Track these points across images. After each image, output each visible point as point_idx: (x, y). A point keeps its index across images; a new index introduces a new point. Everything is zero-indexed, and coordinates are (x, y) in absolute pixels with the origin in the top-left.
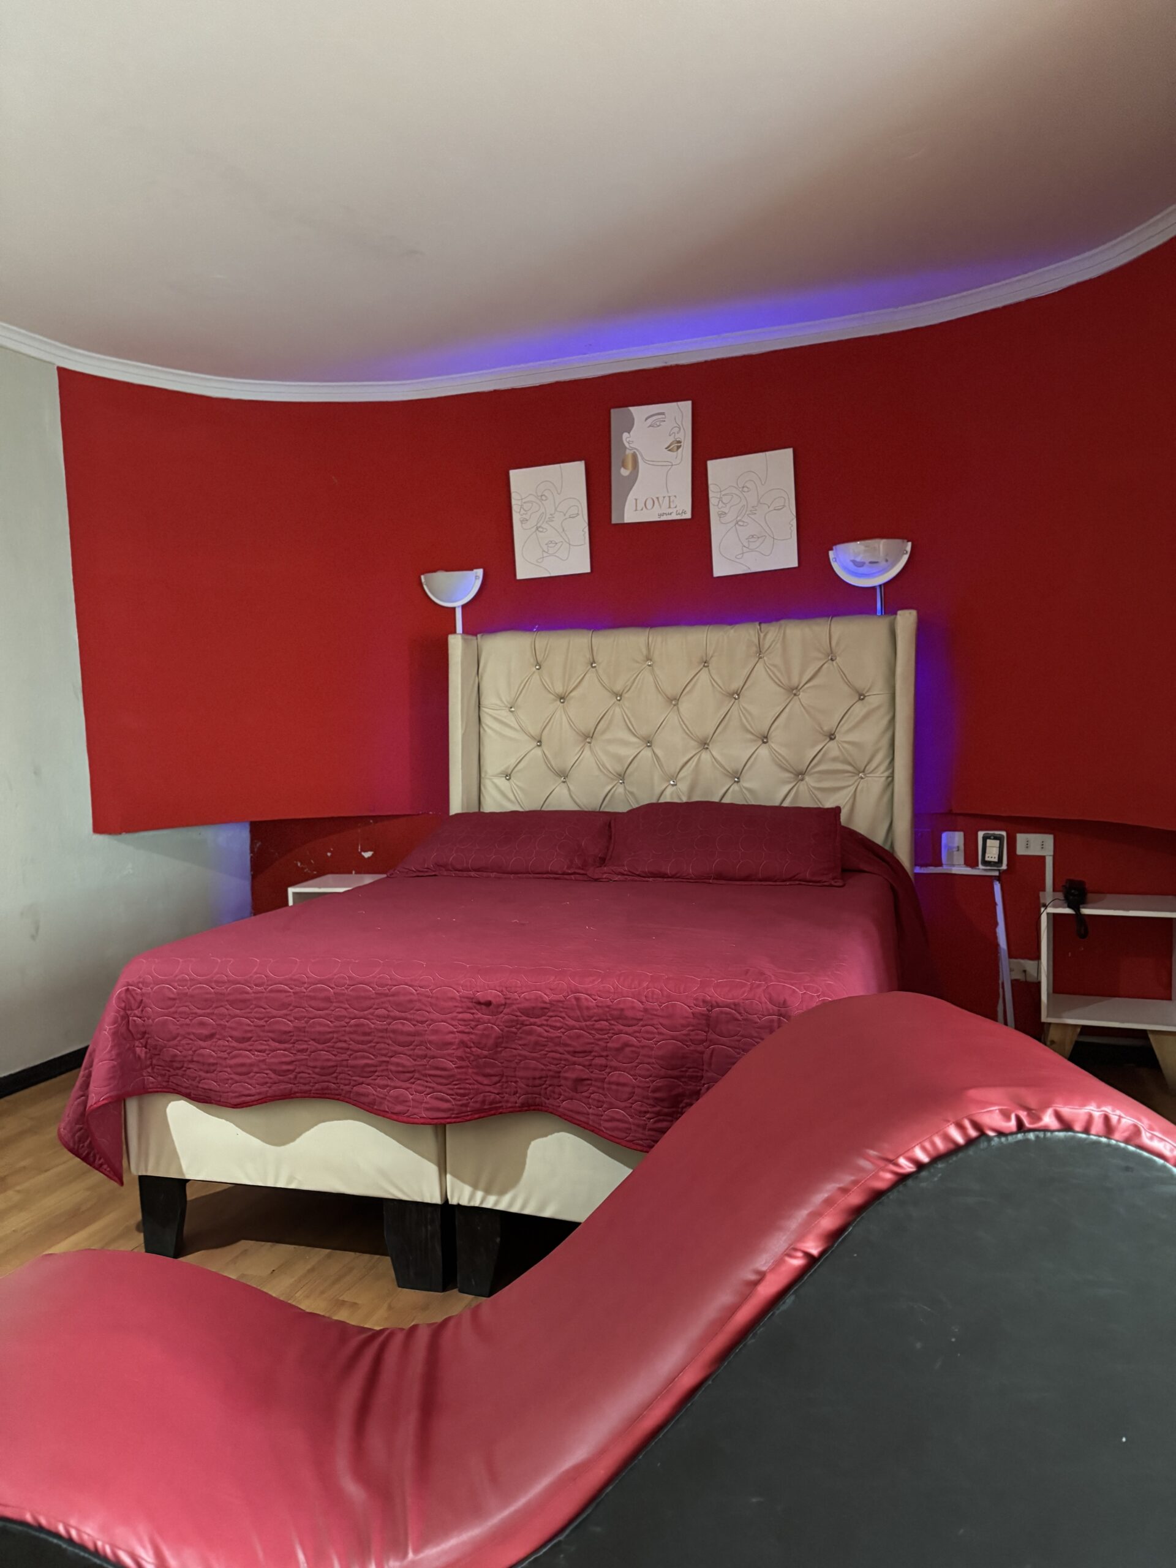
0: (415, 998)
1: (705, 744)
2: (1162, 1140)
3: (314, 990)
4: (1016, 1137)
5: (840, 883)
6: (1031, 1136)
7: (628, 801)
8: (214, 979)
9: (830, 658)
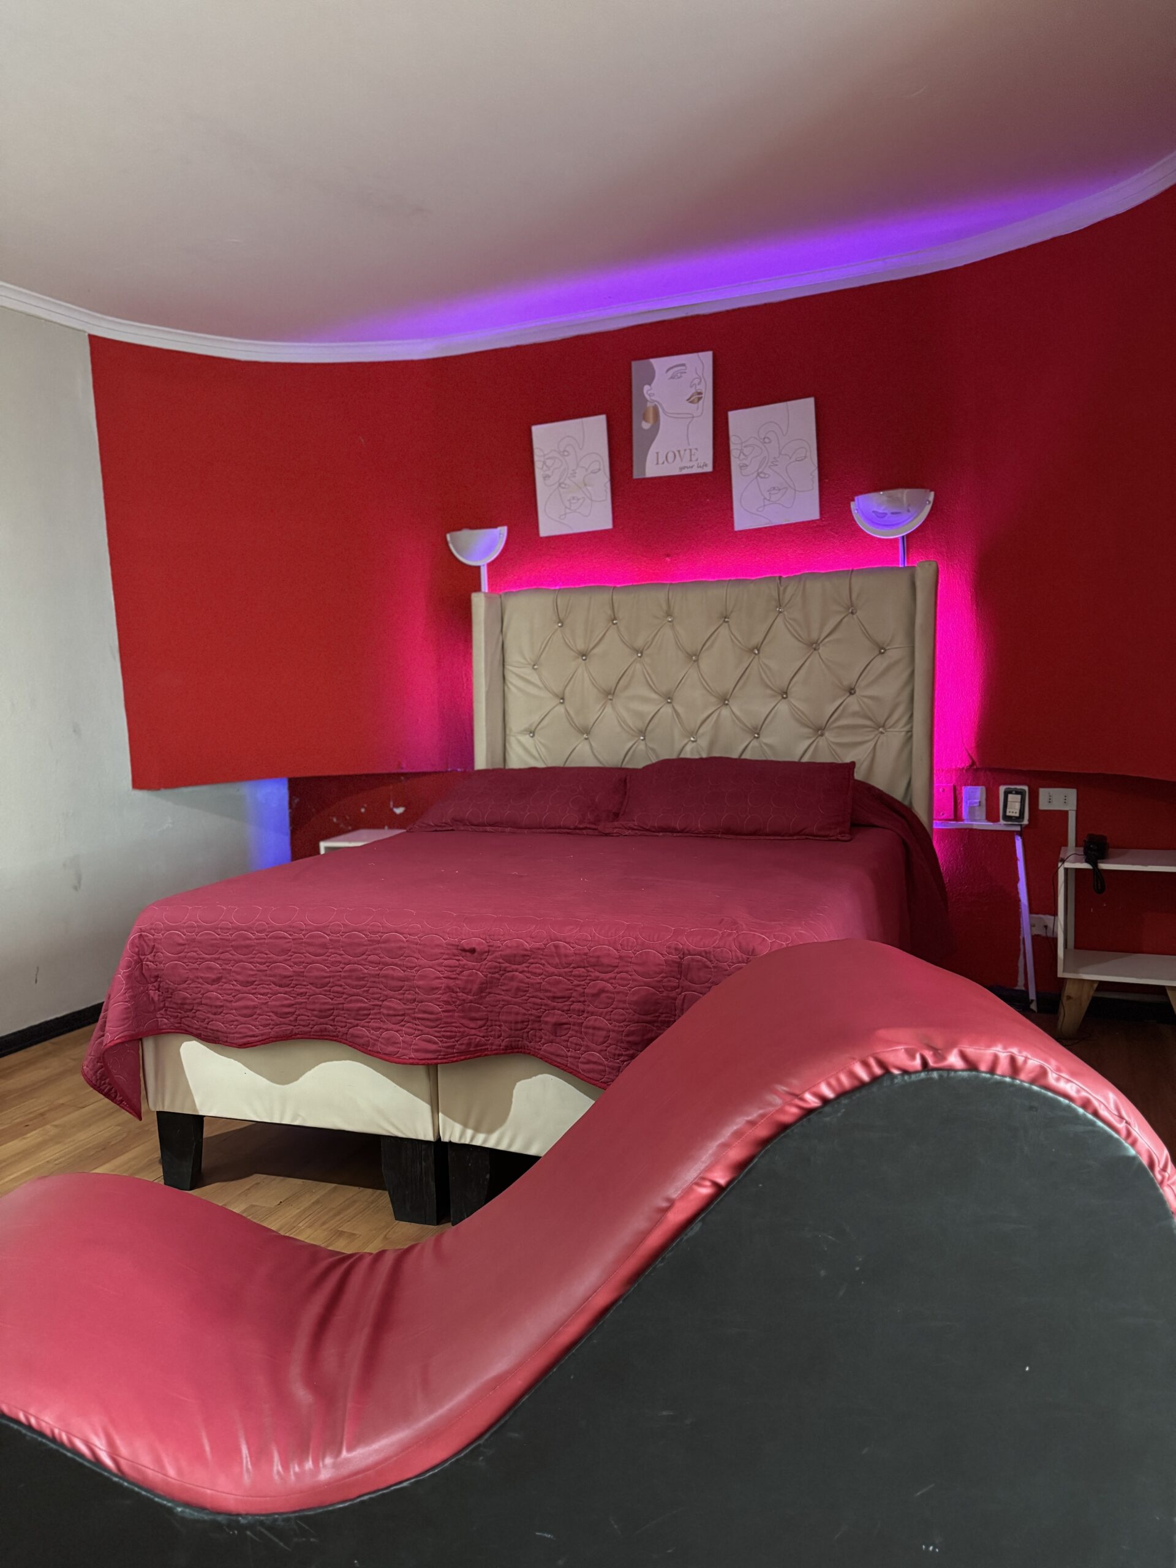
0: (406, 945)
1: (725, 700)
2: (1068, 1081)
3: (311, 937)
4: (919, 1076)
5: (847, 837)
6: (935, 1075)
7: (649, 757)
8: (219, 926)
9: (850, 611)
